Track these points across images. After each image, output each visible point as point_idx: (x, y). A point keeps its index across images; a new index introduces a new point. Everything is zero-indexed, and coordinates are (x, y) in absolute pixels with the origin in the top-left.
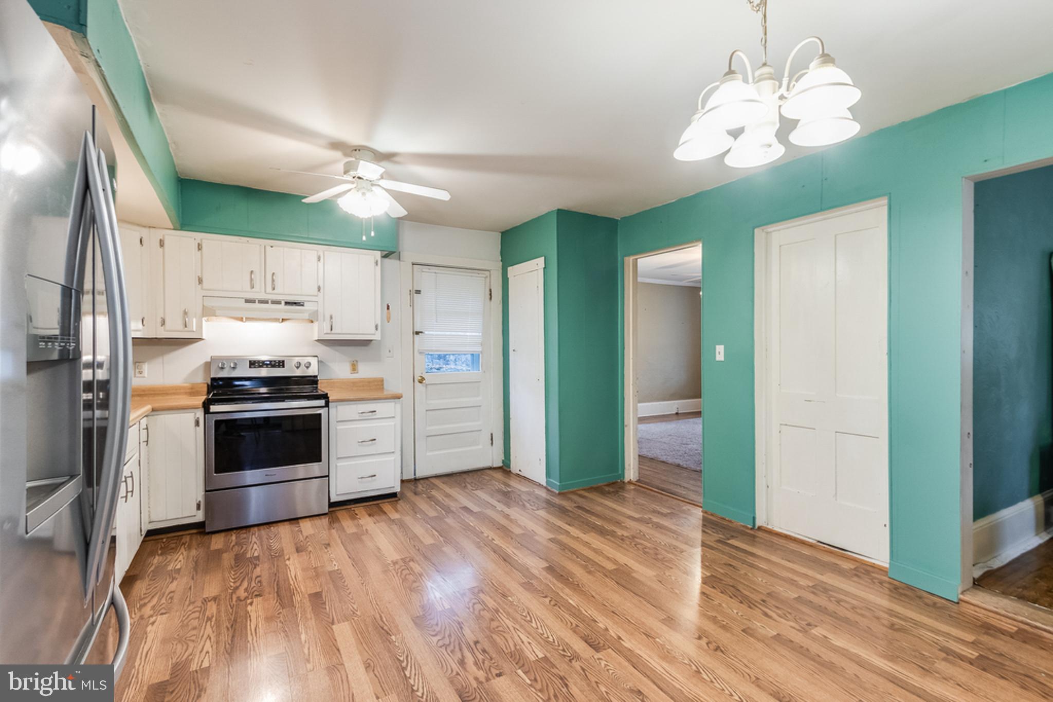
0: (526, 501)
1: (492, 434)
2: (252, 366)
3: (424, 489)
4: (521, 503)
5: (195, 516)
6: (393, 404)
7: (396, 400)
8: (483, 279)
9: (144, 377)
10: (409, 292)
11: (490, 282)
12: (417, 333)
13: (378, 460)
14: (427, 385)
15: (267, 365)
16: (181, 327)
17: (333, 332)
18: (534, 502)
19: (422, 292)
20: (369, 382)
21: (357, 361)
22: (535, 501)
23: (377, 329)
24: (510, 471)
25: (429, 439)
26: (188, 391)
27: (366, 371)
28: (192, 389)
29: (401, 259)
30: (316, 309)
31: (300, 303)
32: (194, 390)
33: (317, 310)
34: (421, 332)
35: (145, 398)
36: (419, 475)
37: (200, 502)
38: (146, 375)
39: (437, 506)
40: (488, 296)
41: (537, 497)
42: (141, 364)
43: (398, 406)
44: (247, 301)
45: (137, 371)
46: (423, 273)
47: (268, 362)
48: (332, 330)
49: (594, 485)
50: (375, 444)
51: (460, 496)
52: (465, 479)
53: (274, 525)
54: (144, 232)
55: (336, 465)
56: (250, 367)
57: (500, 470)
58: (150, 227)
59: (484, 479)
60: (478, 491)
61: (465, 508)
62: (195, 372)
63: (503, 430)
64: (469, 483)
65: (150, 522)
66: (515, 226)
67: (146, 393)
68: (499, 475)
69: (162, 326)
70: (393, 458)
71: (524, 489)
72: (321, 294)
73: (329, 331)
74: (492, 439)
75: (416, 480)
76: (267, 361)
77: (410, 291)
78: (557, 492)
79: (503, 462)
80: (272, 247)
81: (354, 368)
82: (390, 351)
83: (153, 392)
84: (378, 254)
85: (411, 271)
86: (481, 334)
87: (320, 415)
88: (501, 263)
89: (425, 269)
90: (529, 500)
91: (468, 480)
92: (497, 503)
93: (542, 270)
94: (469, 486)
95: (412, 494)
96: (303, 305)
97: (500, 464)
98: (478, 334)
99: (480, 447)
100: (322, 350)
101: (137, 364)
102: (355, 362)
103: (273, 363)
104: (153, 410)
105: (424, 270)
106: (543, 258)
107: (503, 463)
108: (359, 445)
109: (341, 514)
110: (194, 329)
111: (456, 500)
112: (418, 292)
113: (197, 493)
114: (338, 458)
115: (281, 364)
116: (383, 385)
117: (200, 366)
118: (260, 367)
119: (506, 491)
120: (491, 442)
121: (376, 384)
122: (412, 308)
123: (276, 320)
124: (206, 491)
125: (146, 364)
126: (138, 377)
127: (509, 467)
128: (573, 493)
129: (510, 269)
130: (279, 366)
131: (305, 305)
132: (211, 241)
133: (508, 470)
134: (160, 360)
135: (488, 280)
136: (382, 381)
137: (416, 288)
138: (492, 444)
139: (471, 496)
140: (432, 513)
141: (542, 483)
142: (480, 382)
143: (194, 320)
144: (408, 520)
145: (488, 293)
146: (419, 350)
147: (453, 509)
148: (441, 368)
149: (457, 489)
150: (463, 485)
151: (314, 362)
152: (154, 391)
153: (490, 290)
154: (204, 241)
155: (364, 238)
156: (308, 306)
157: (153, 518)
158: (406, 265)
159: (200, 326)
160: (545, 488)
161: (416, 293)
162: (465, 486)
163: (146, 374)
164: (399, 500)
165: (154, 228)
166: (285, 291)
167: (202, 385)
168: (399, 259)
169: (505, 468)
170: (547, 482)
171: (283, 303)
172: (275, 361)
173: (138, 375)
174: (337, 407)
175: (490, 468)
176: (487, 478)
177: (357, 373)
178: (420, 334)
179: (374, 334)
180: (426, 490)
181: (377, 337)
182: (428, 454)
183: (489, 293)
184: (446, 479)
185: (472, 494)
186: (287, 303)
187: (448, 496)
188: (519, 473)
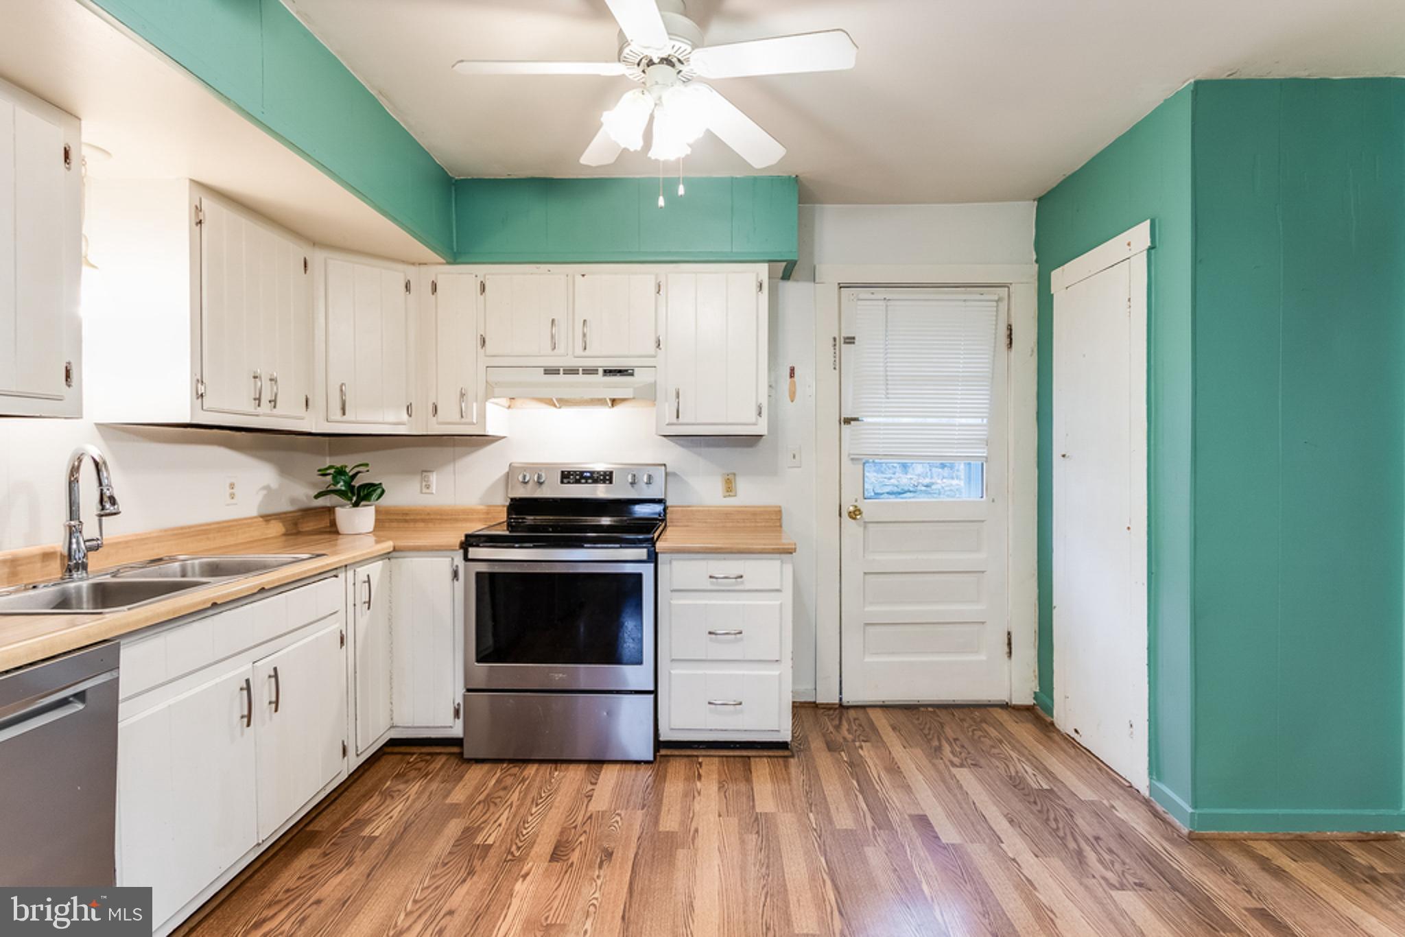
0: (1087, 840)
1: (1009, 634)
2: (565, 481)
3: (849, 737)
4: (1072, 845)
5: (451, 727)
6: (778, 563)
7: (783, 556)
8: (995, 304)
9: (432, 493)
10: (832, 342)
11: (1009, 309)
12: (848, 421)
13: (746, 672)
14: (865, 522)
15: (587, 478)
16: (457, 417)
17: (681, 420)
18: (1111, 851)
19: (856, 341)
20: (754, 514)
21: (734, 474)
22: (1114, 846)
23: (760, 414)
24: (1052, 724)
25: (870, 630)
26: (482, 516)
27: (751, 494)
28: (488, 513)
29: (817, 280)
30: (652, 380)
31: (627, 371)
32: (490, 516)
33: (655, 382)
34: (856, 419)
35: (431, 525)
36: (850, 698)
37: (459, 704)
38: (434, 492)
39: (860, 797)
40: (1005, 341)
41: (1123, 836)
42: (428, 474)
43: (788, 570)
44: (550, 371)
45: (424, 484)
46: (859, 303)
47: (588, 474)
48: (678, 417)
49: (1311, 833)
50: (741, 639)
51: (921, 777)
52: (942, 725)
53: (564, 766)
54: (412, 272)
55: (670, 673)
56: (562, 482)
57: (1026, 714)
58: (420, 264)
59: (987, 735)
60: (965, 771)
61: (922, 822)
62: (492, 489)
63: (1036, 626)
64: (947, 740)
65: (392, 727)
66: (1069, 173)
67: (432, 517)
68: (1024, 732)
69: (434, 416)
70: (777, 673)
71: (1086, 793)
72: (661, 353)
73: (674, 420)
74: (1009, 644)
75: (842, 707)
76: (587, 472)
77: (835, 339)
78: (1185, 831)
79: (1036, 696)
80: (583, 275)
81: (730, 488)
82: (794, 457)
83: (439, 517)
84: (763, 269)
85: (836, 296)
86: (985, 421)
87: (639, 576)
88: (1037, 266)
89: (864, 294)
90: (1097, 838)
91: (949, 731)
92: (1005, 824)
93: (1145, 252)
94: (947, 749)
95: (823, 746)
96: (632, 375)
97: (1030, 701)
98: (979, 421)
99: (983, 657)
100: (673, 455)
101: (425, 474)
102: (731, 477)
103: (595, 475)
104: (395, 550)
105: (862, 296)
106: (1148, 222)
107: (1035, 698)
108: (711, 640)
109: (677, 768)
110: (475, 421)
111: (907, 788)
112: (850, 340)
113: (455, 692)
114: (673, 660)
115: (607, 478)
116: (780, 519)
117: (499, 480)
118: (578, 482)
119: (1035, 786)
120: (1006, 649)
121: (767, 517)
122: (837, 371)
123: (600, 402)
124: (468, 690)
125: (435, 474)
126: (425, 493)
127: (1050, 711)
128: (1237, 843)
129: (1056, 275)
130: (604, 481)
131: (635, 374)
132: (500, 276)
133: (1048, 719)
134: (450, 468)
135: (1003, 306)
136: (778, 513)
137: (844, 334)
138: (1010, 653)
139: (944, 781)
140: (844, 820)
141: (1136, 785)
142: (983, 521)
143: (475, 404)
144: (787, 825)
145: (1003, 332)
146: (849, 455)
147: (894, 817)
148: (933, 484)
149: (918, 752)
150: (936, 743)
151: (659, 474)
152: (441, 515)
153: (1010, 329)
154: (487, 277)
155: (661, 202)
156: (641, 377)
157: (397, 722)
158: (825, 290)
159: (482, 415)
160: (1146, 802)
161: (845, 343)
162: (939, 749)
163: (434, 489)
164: (793, 756)
165: (426, 264)
166: (604, 352)
167: (501, 508)
168: (814, 280)
169: (1039, 710)
170: (1151, 788)
171: (601, 371)
172: (598, 472)
173: (425, 490)
174: (670, 562)
175: (1006, 706)
176: (993, 733)
177: (735, 496)
178: (852, 422)
179: (755, 424)
180: (854, 741)
181: (761, 428)
182: (867, 659)
183: (1006, 333)
184: (901, 716)
185: (947, 775)
186: (608, 372)
187: (893, 769)
188: (1074, 735)
